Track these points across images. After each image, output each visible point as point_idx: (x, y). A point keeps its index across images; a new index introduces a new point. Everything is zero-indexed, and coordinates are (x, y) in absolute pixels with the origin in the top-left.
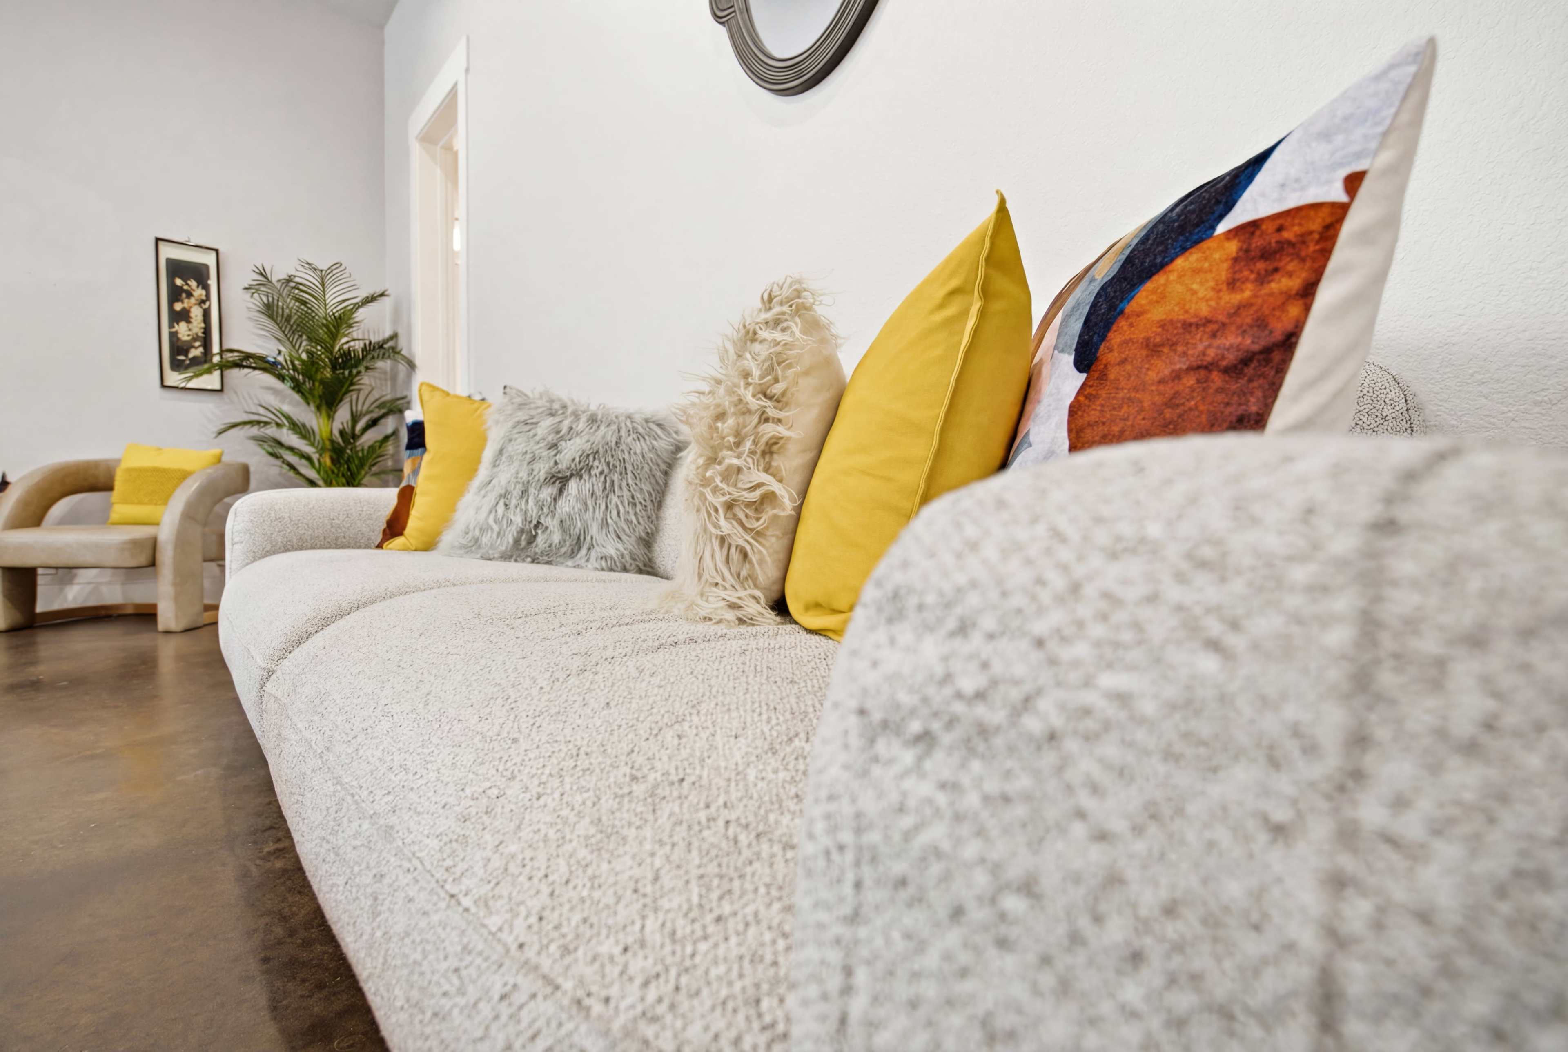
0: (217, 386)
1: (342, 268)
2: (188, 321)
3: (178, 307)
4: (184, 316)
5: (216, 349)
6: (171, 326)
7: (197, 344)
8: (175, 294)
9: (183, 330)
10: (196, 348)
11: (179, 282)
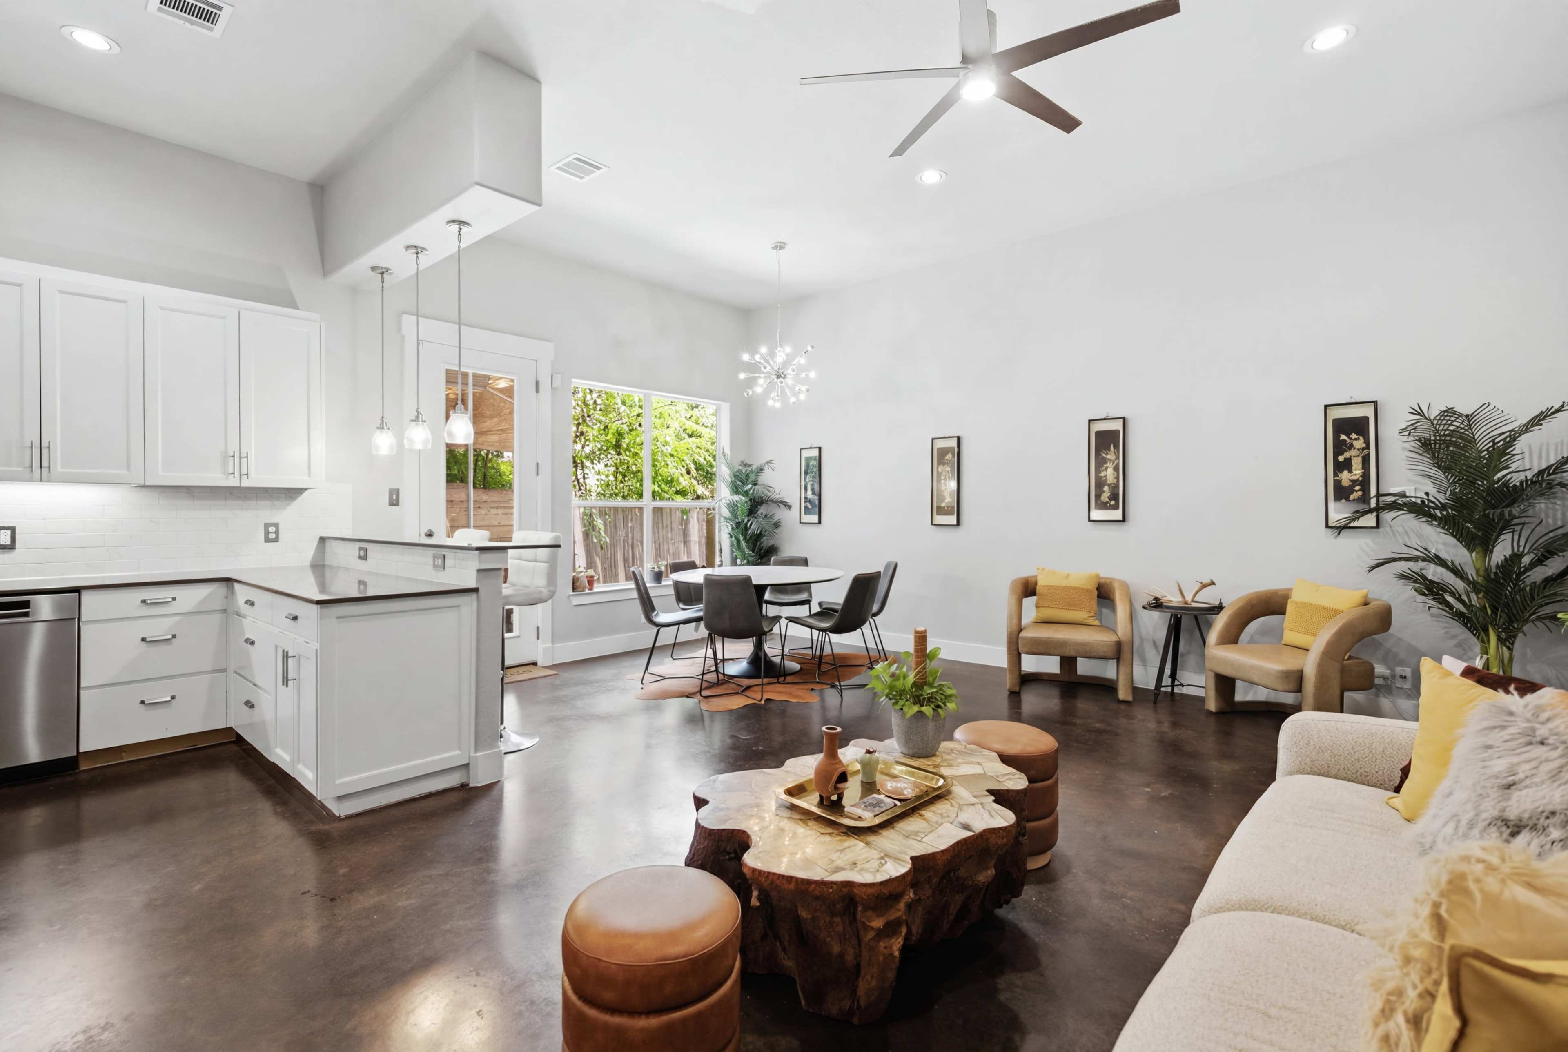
0: (1374, 524)
1: (1491, 407)
2: (1350, 471)
3: (1341, 458)
4: (1347, 465)
5: (1373, 492)
6: (1335, 475)
7: (1357, 488)
8: (1340, 447)
9: (1345, 477)
10: (1357, 491)
11: (1343, 437)
